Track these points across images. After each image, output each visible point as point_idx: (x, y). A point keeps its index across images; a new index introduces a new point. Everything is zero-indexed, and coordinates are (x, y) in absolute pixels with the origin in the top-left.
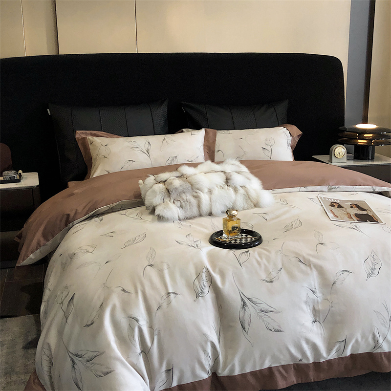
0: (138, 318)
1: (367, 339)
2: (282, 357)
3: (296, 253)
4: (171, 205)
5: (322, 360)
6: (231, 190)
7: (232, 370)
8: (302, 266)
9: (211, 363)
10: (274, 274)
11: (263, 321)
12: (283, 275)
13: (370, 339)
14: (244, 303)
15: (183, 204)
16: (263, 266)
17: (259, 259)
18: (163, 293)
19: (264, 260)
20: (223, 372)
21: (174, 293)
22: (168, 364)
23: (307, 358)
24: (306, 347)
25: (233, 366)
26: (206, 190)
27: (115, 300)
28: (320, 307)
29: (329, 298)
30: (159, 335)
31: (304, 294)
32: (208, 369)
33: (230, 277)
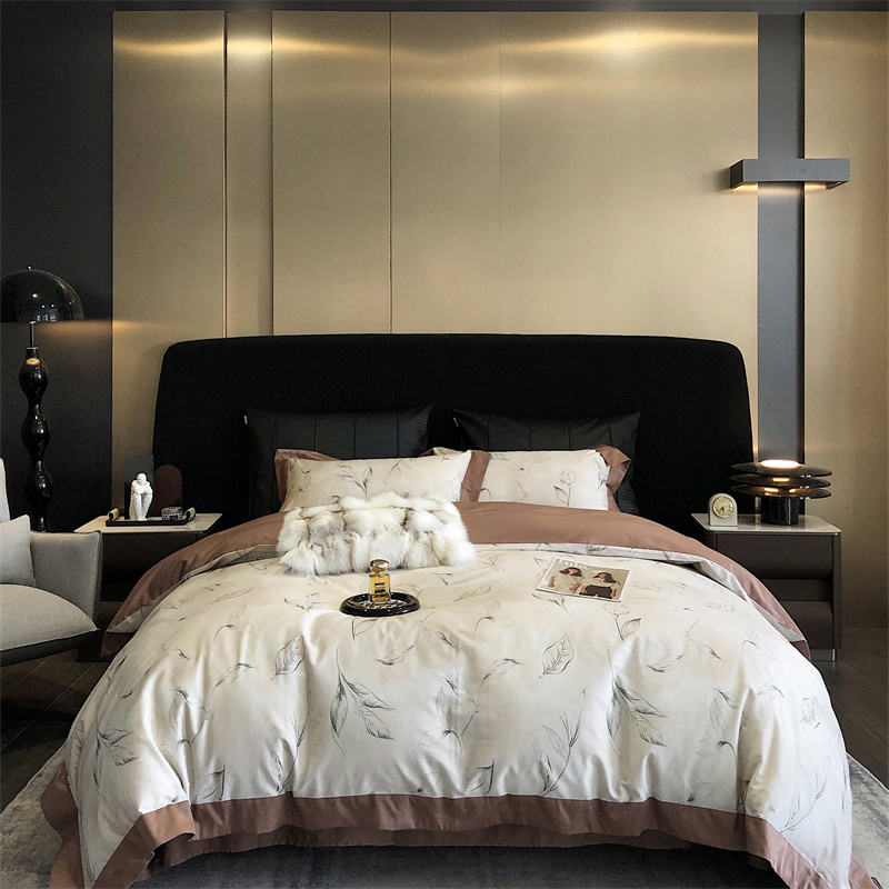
0: (188, 692)
1: (529, 772)
2: (389, 780)
3: (444, 628)
4: (307, 552)
5: (456, 797)
6: (408, 536)
7: (313, 789)
8: (446, 647)
9: (284, 773)
10: (398, 653)
11: (365, 719)
12: (413, 657)
13: (535, 771)
14: (342, 690)
15: (326, 550)
16: (386, 641)
17: (384, 631)
18: (232, 664)
19: (391, 633)
20: (301, 792)
21: (247, 665)
22: (218, 763)
23: (431, 790)
24: (427, 769)
25: (314, 783)
26: (368, 533)
27: (167, 666)
28: (459, 711)
29: (475, 698)
30: (212, 718)
31: (437, 686)
32: (278, 782)
33: (332, 651)
